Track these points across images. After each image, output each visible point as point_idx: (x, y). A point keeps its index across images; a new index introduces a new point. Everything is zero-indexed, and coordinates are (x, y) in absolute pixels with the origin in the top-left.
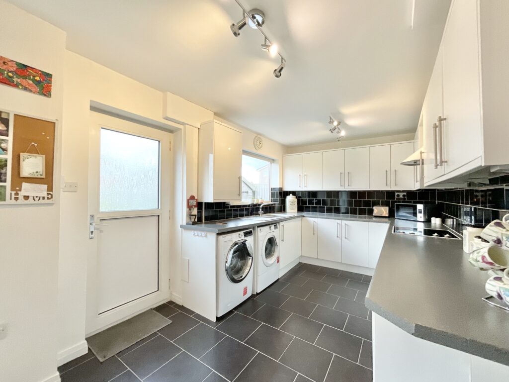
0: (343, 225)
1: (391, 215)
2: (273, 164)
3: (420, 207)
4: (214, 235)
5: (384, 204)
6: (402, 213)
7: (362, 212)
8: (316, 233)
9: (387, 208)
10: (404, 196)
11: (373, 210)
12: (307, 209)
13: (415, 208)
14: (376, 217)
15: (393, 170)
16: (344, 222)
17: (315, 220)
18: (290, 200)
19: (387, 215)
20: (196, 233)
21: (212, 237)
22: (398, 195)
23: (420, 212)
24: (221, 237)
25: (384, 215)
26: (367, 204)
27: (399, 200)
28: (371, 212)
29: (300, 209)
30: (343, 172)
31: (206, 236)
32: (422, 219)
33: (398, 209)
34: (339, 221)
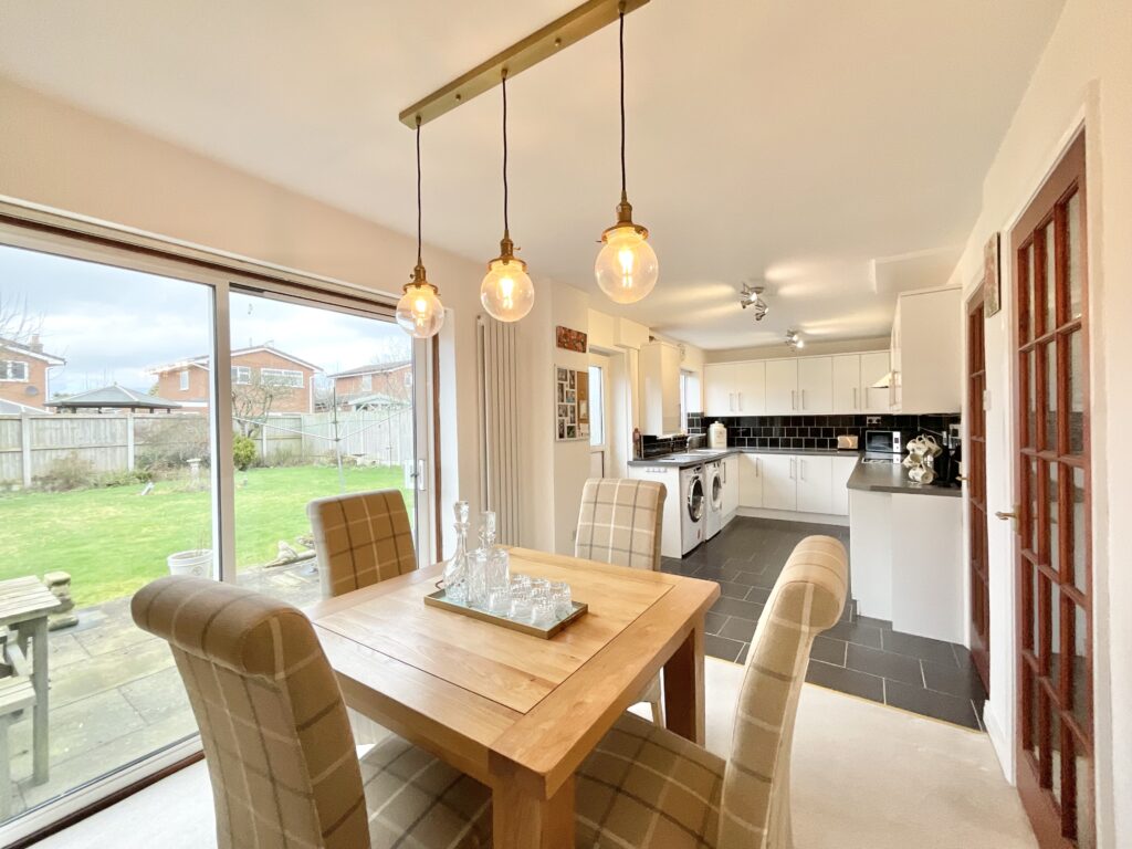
0: (799, 461)
1: (861, 448)
2: (689, 379)
3: (897, 435)
4: (678, 470)
5: (852, 432)
6: (875, 443)
7: (822, 444)
8: (760, 473)
9: (856, 438)
10: (878, 421)
11: (836, 441)
12: (741, 443)
13: (890, 436)
14: (840, 450)
15: (863, 388)
16: (800, 457)
17: (759, 456)
18: (717, 430)
19: (856, 447)
20: (651, 469)
21: (676, 471)
22: (870, 421)
23: (897, 442)
24: (683, 471)
25: (850, 447)
26: (828, 432)
27: (872, 426)
28: (834, 444)
29: (730, 443)
30: (795, 390)
31: (665, 471)
32: (899, 451)
33: (870, 439)
34: (793, 457)
